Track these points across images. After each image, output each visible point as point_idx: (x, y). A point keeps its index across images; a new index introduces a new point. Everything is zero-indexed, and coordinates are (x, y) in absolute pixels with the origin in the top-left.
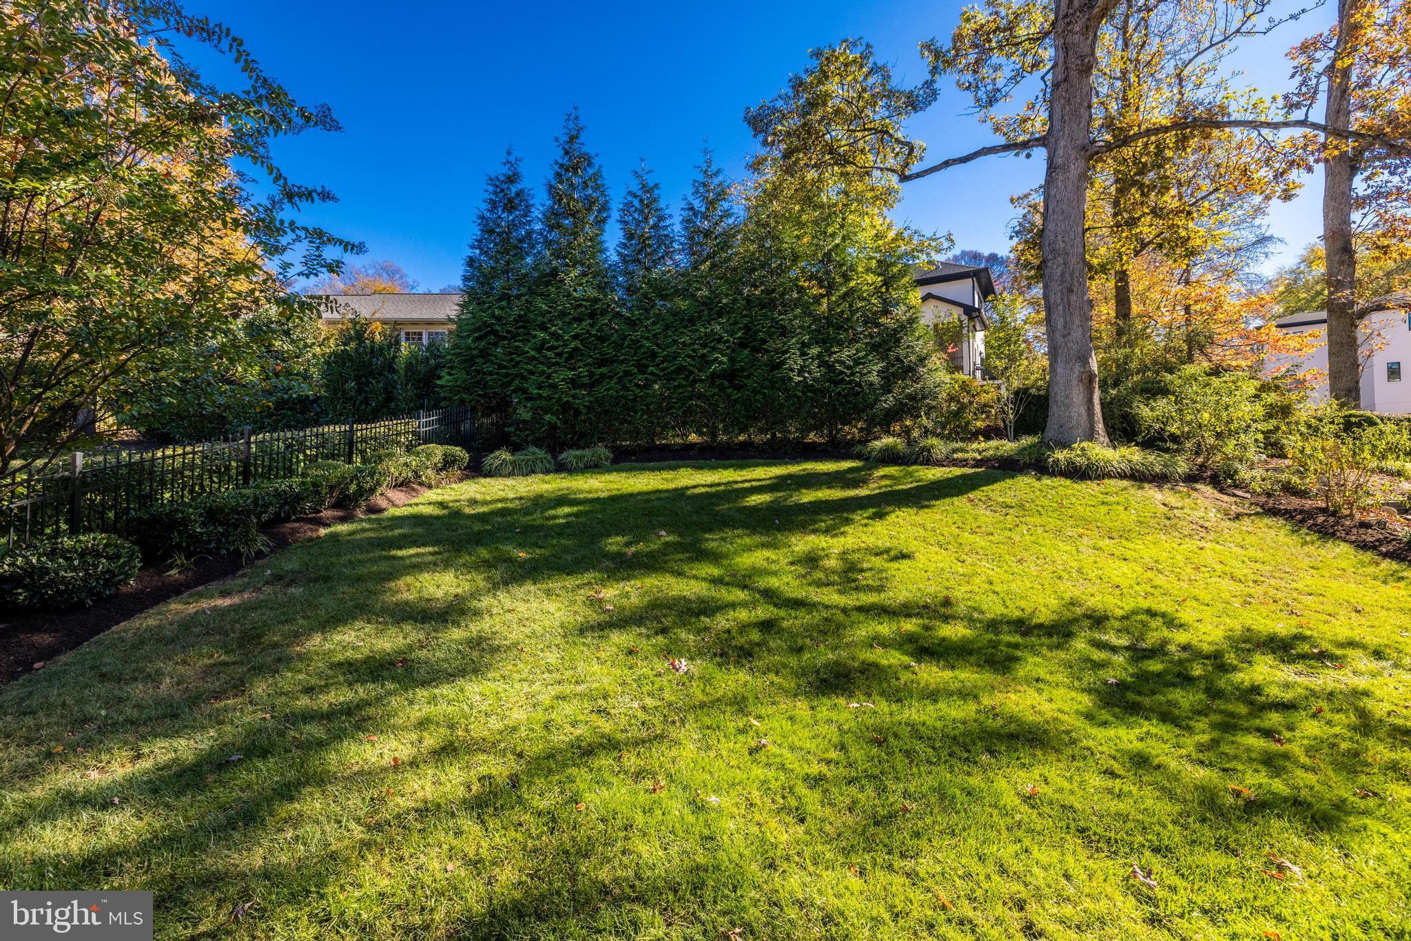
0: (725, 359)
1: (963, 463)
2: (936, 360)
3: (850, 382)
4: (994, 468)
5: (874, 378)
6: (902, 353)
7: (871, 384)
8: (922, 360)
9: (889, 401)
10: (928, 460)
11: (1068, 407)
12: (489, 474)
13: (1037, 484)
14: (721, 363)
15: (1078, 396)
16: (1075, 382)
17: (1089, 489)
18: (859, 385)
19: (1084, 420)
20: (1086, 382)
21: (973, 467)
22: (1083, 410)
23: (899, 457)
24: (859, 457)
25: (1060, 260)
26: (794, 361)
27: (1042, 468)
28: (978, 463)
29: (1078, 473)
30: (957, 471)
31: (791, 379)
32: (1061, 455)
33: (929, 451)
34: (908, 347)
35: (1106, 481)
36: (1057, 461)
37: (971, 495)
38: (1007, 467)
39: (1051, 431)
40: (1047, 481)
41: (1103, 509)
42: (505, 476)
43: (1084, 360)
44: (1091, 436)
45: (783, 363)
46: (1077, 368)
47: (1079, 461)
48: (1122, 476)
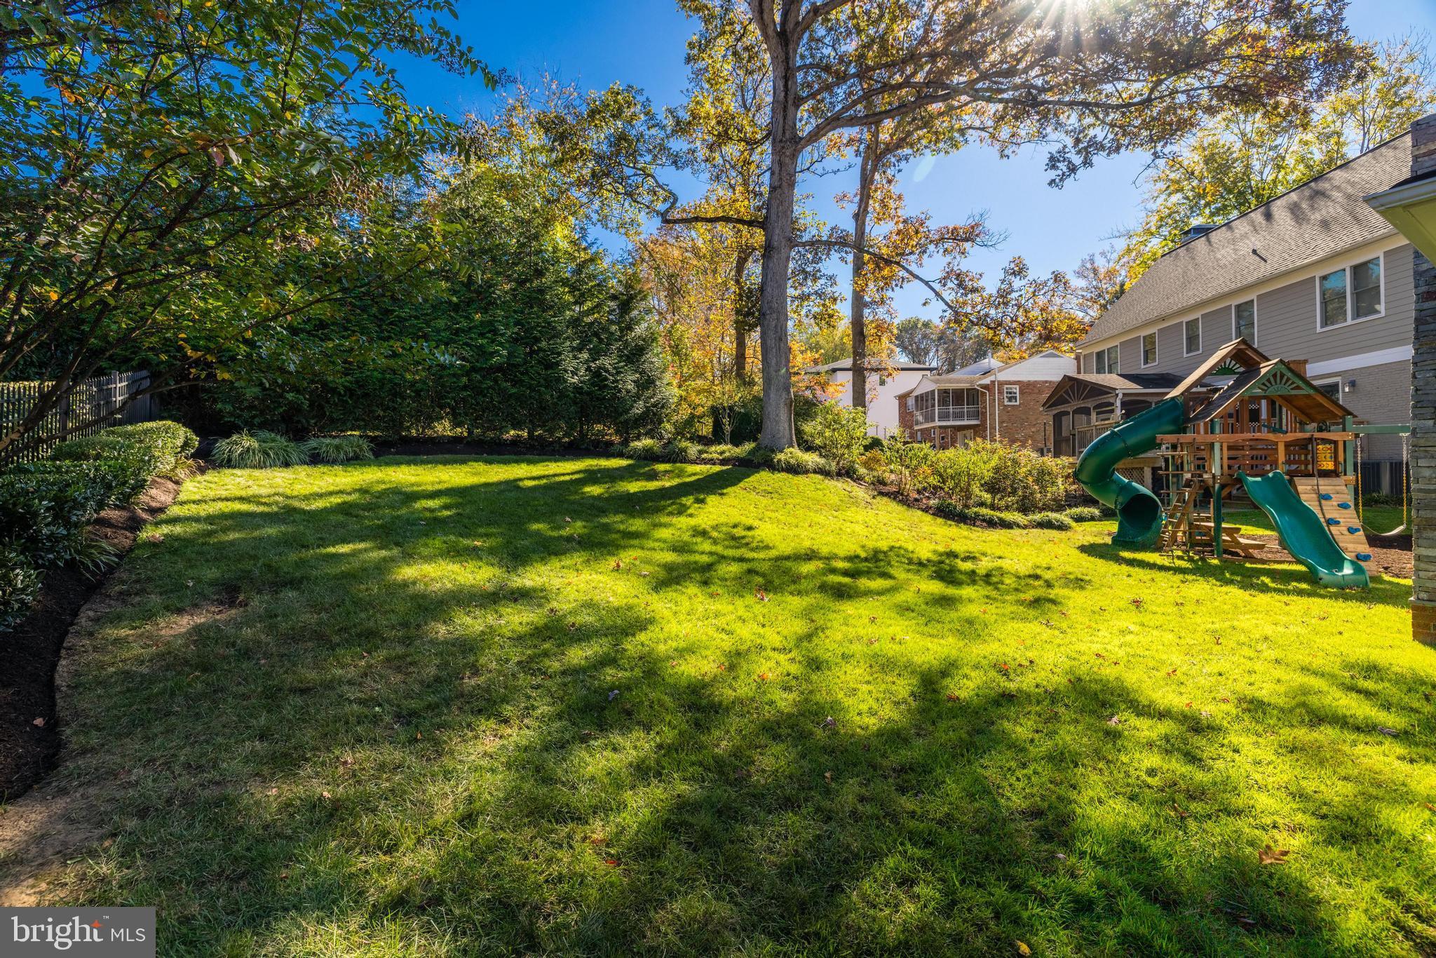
0: (505, 352)
1: (715, 462)
3: (613, 388)
4: (739, 465)
5: (630, 386)
6: (647, 367)
7: (629, 392)
11: (777, 422)
12: (229, 464)
14: (500, 355)
15: (783, 415)
16: (782, 405)
18: (619, 391)
19: (787, 433)
20: (788, 406)
21: (724, 465)
22: (786, 426)
23: (658, 456)
24: (621, 455)
25: (775, 315)
26: (568, 363)
27: (771, 466)
29: (794, 470)
31: (565, 381)
32: (780, 457)
33: (685, 452)
35: (811, 475)
36: (779, 461)
39: (766, 440)
42: (254, 467)
44: (791, 444)
45: (558, 364)
46: (784, 395)
47: (792, 461)
48: (815, 472)
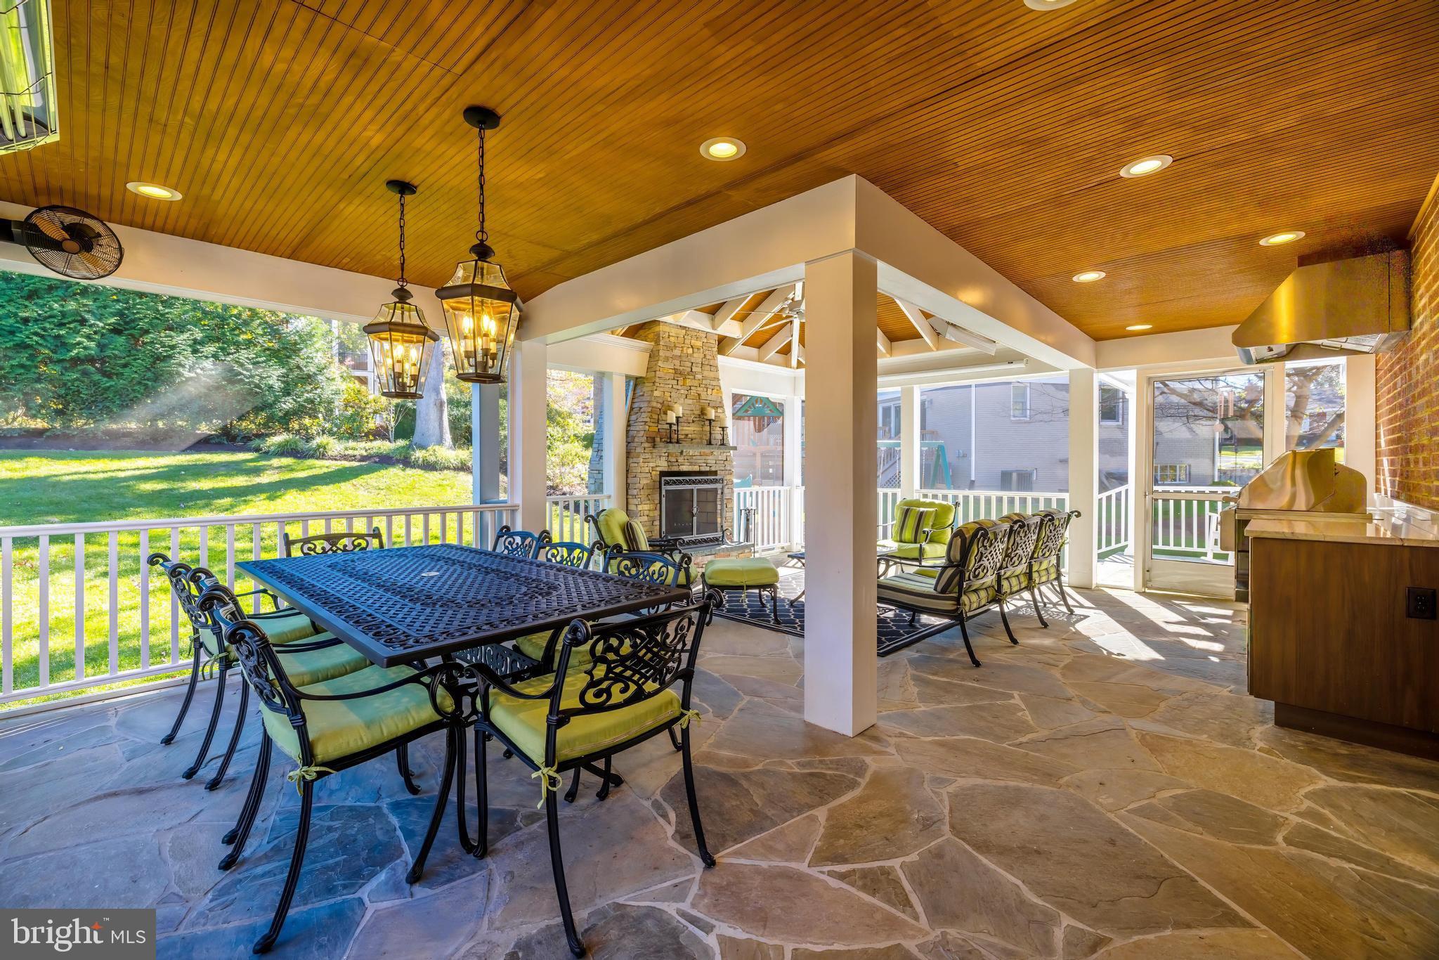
1: (353, 458)
2: (335, 370)
3: (249, 383)
4: (376, 462)
5: (274, 382)
6: (302, 363)
7: (271, 387)
8: (321, 370)
9: (288, 404)
10: (323, 455)
11: (427, 421)
13: (401, 473)
15: (433, 414)
16: (432, 405)
17: (433, 476)
18: (257, 386)
19: (437, 431)
20: (438, 405)
21: (360, 461)
22: (436, 424)
23: (298, 452)
24: (257, 450)
27: (407, 463)
28: (363, 459)
29: (429, 466)
30: (347, 464)
32: (419, 455)
33: (325, 448)
34: (308, 357)
35: (445, 472)
36: (417, 459)
37: (354, 481)
38: (385, 461)
39: (416, 438)
40: (409, 471)
41: (438, 489)
43: (437, 392)
44: (440, 442)
45: (170, 357)
47: (432, 459)
